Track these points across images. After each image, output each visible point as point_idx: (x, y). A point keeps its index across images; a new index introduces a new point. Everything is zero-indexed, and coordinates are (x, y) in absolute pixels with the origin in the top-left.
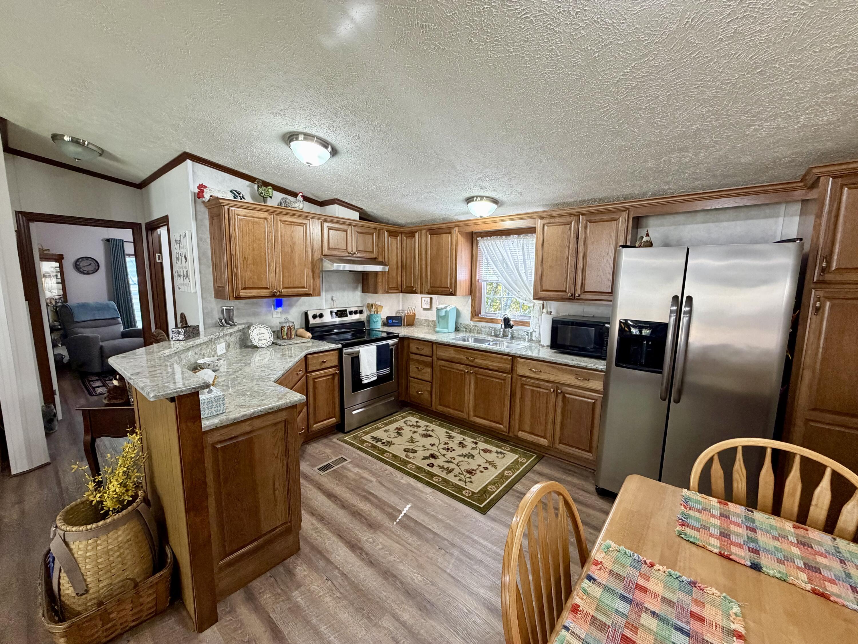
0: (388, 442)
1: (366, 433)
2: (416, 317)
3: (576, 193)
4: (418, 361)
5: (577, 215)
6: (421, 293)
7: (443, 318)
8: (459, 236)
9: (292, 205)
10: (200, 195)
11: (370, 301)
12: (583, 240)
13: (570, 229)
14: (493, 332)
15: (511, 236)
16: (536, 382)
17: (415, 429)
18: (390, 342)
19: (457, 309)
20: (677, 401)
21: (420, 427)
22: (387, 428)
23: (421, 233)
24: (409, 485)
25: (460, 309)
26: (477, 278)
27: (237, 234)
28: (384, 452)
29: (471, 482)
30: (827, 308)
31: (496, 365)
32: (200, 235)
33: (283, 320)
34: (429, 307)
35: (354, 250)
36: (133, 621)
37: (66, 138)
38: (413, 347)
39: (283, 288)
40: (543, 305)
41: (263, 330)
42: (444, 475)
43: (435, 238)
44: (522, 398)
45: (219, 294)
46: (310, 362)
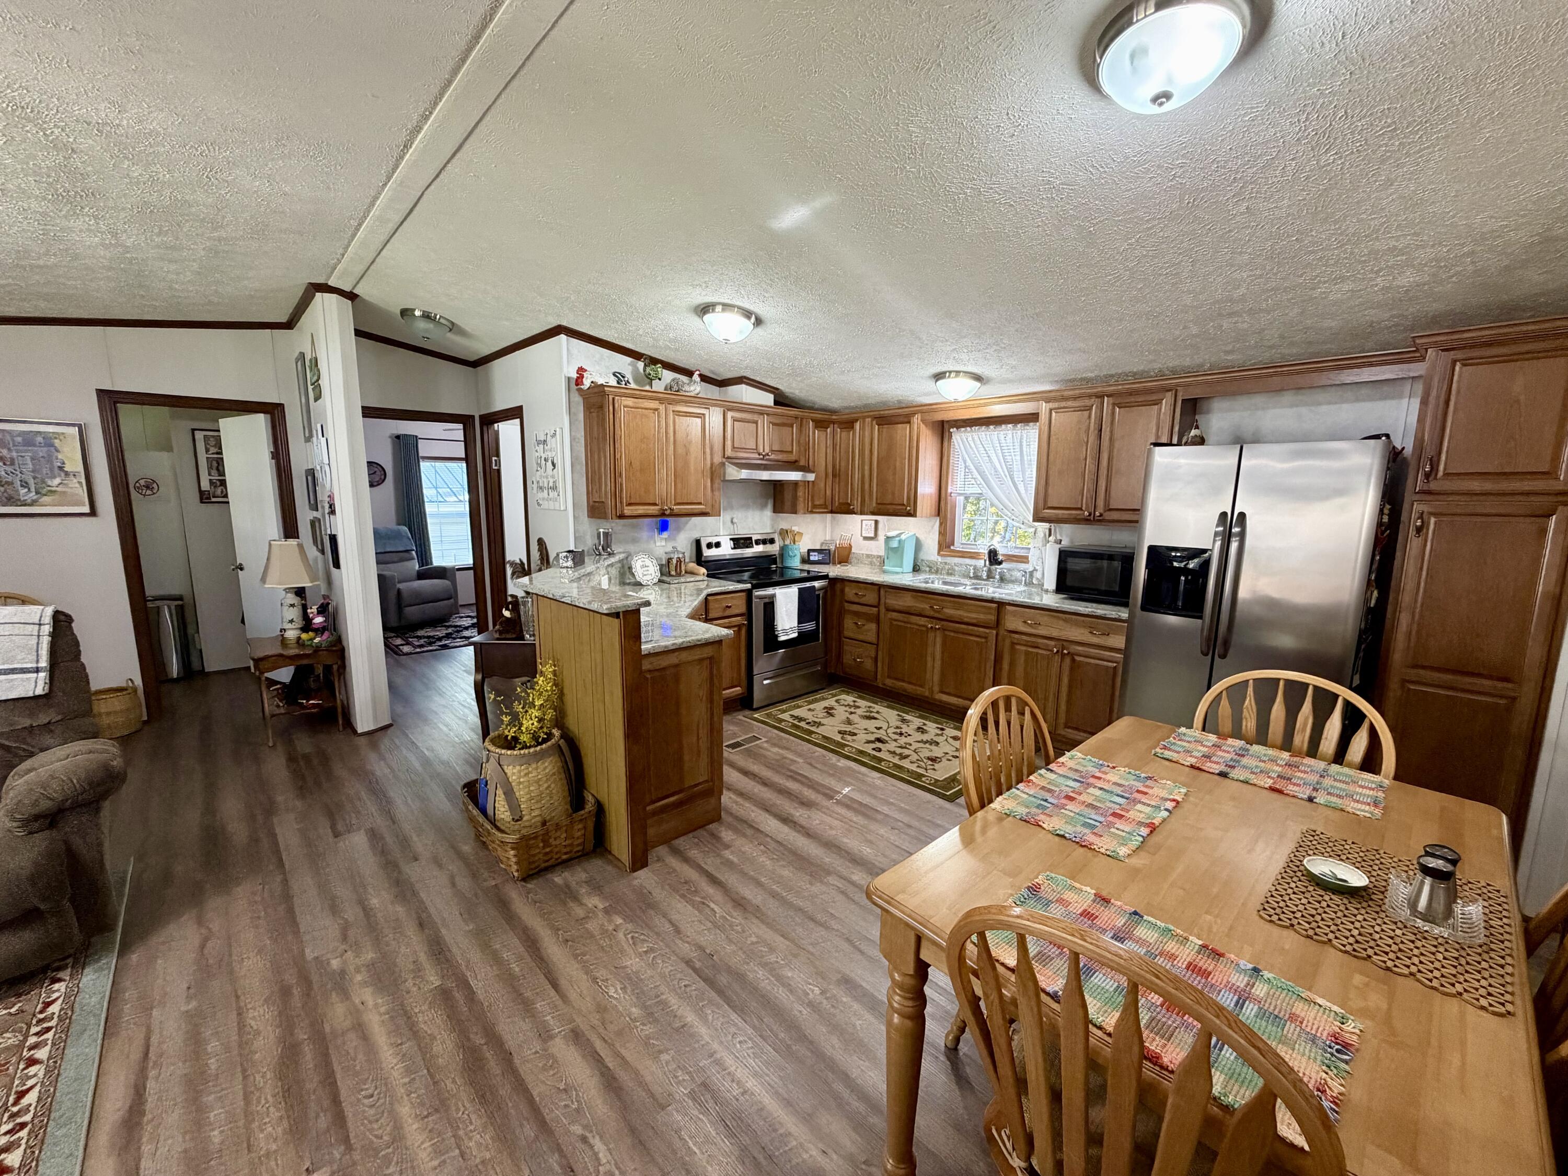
0: (815, 722)
1: (784, 711)
2: (853, 550)
3: (1096, 366)
4: (857, 614)
5: (1100, 396)
6: (861, 514)
7: (894, 550)
8: (922, 426)
9: (686, 388)
10: (579, 381)
11: (784, 525)
12: (1108, 433)
13: (1090, 417)
14: (972, 571)
15: (1003, 426)
16: (1033, 639)
17: (852, 710)
18: (817, 584)
19: (917, 539)
20: (1223, 656)
21: (859, 707)
22: (812, 706)
23: (864, 422)
24: (850, 768)
25: (922, 537)
26: (949, 491)
27: (622, 431)
28: (810, 733)
29: (934, 769)
30: (1432, 527)
31: (973, 616)
32: (573, 434)
33: (669, 549)
34: (872, 535)
35: (767, 450)
36: (566, 853)
37: (417, 313)
38: (850, 592)
39: (675, 505)
40: (1050, 530)
41: (648, 562)
42: (896, 760)
43: (885, 430)
44: (1012, 664)
45: (596, 510)
46: (712, 605)
